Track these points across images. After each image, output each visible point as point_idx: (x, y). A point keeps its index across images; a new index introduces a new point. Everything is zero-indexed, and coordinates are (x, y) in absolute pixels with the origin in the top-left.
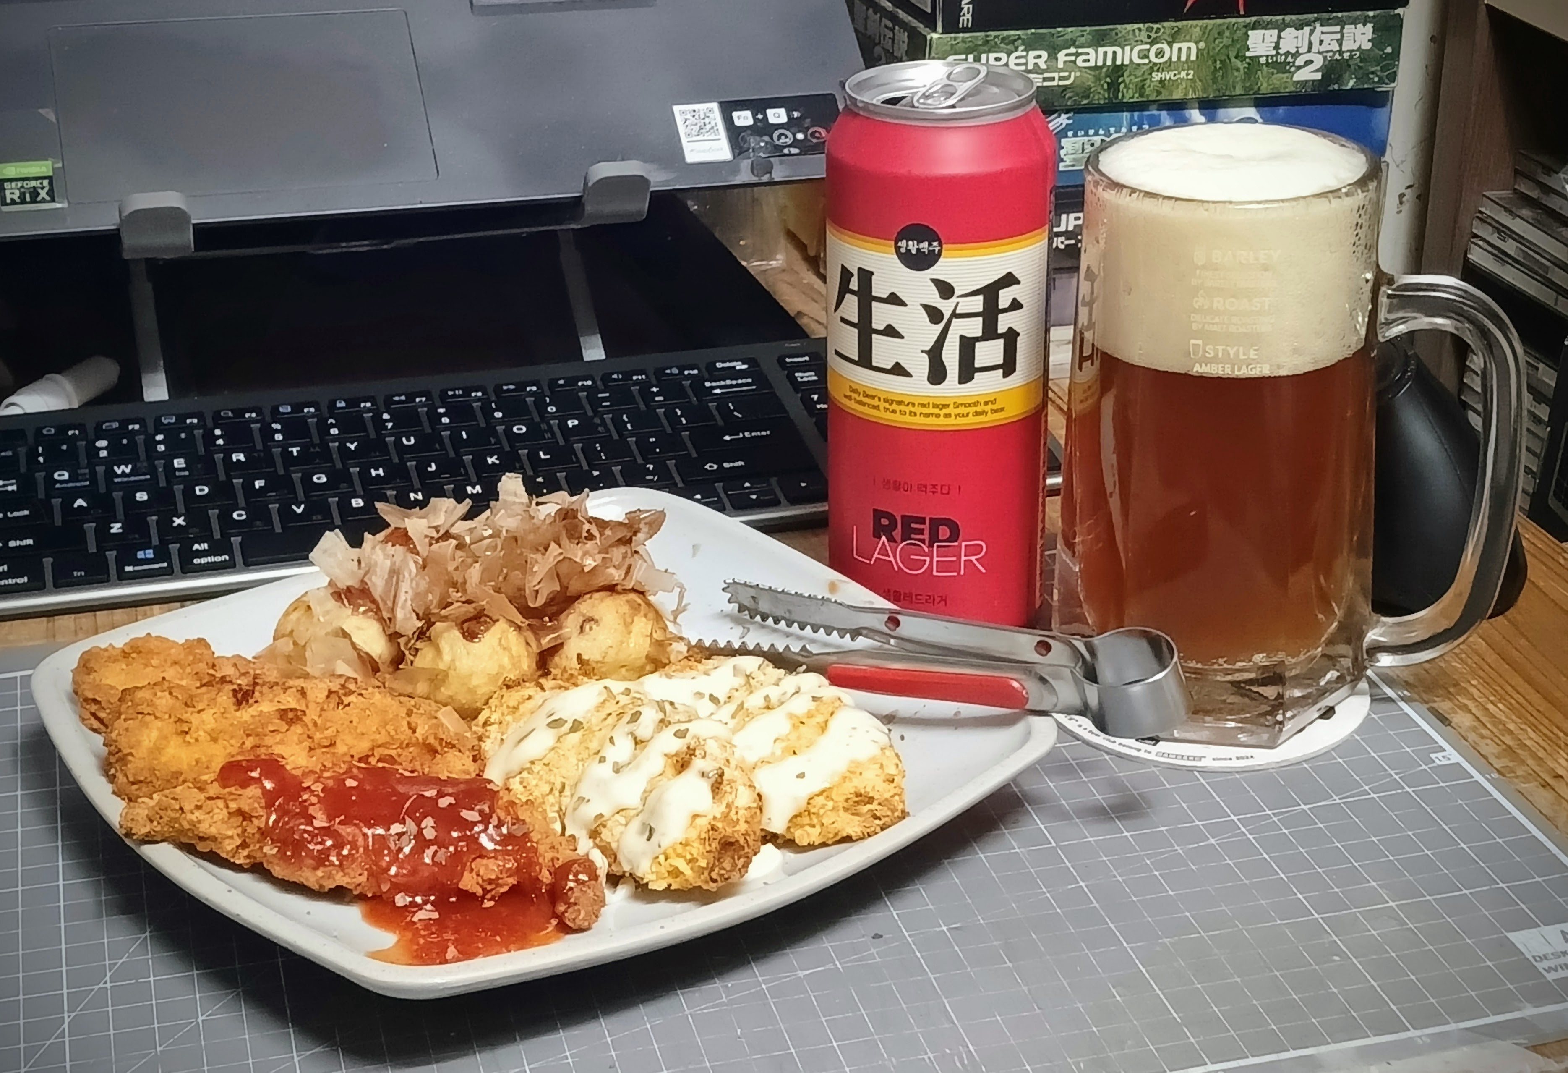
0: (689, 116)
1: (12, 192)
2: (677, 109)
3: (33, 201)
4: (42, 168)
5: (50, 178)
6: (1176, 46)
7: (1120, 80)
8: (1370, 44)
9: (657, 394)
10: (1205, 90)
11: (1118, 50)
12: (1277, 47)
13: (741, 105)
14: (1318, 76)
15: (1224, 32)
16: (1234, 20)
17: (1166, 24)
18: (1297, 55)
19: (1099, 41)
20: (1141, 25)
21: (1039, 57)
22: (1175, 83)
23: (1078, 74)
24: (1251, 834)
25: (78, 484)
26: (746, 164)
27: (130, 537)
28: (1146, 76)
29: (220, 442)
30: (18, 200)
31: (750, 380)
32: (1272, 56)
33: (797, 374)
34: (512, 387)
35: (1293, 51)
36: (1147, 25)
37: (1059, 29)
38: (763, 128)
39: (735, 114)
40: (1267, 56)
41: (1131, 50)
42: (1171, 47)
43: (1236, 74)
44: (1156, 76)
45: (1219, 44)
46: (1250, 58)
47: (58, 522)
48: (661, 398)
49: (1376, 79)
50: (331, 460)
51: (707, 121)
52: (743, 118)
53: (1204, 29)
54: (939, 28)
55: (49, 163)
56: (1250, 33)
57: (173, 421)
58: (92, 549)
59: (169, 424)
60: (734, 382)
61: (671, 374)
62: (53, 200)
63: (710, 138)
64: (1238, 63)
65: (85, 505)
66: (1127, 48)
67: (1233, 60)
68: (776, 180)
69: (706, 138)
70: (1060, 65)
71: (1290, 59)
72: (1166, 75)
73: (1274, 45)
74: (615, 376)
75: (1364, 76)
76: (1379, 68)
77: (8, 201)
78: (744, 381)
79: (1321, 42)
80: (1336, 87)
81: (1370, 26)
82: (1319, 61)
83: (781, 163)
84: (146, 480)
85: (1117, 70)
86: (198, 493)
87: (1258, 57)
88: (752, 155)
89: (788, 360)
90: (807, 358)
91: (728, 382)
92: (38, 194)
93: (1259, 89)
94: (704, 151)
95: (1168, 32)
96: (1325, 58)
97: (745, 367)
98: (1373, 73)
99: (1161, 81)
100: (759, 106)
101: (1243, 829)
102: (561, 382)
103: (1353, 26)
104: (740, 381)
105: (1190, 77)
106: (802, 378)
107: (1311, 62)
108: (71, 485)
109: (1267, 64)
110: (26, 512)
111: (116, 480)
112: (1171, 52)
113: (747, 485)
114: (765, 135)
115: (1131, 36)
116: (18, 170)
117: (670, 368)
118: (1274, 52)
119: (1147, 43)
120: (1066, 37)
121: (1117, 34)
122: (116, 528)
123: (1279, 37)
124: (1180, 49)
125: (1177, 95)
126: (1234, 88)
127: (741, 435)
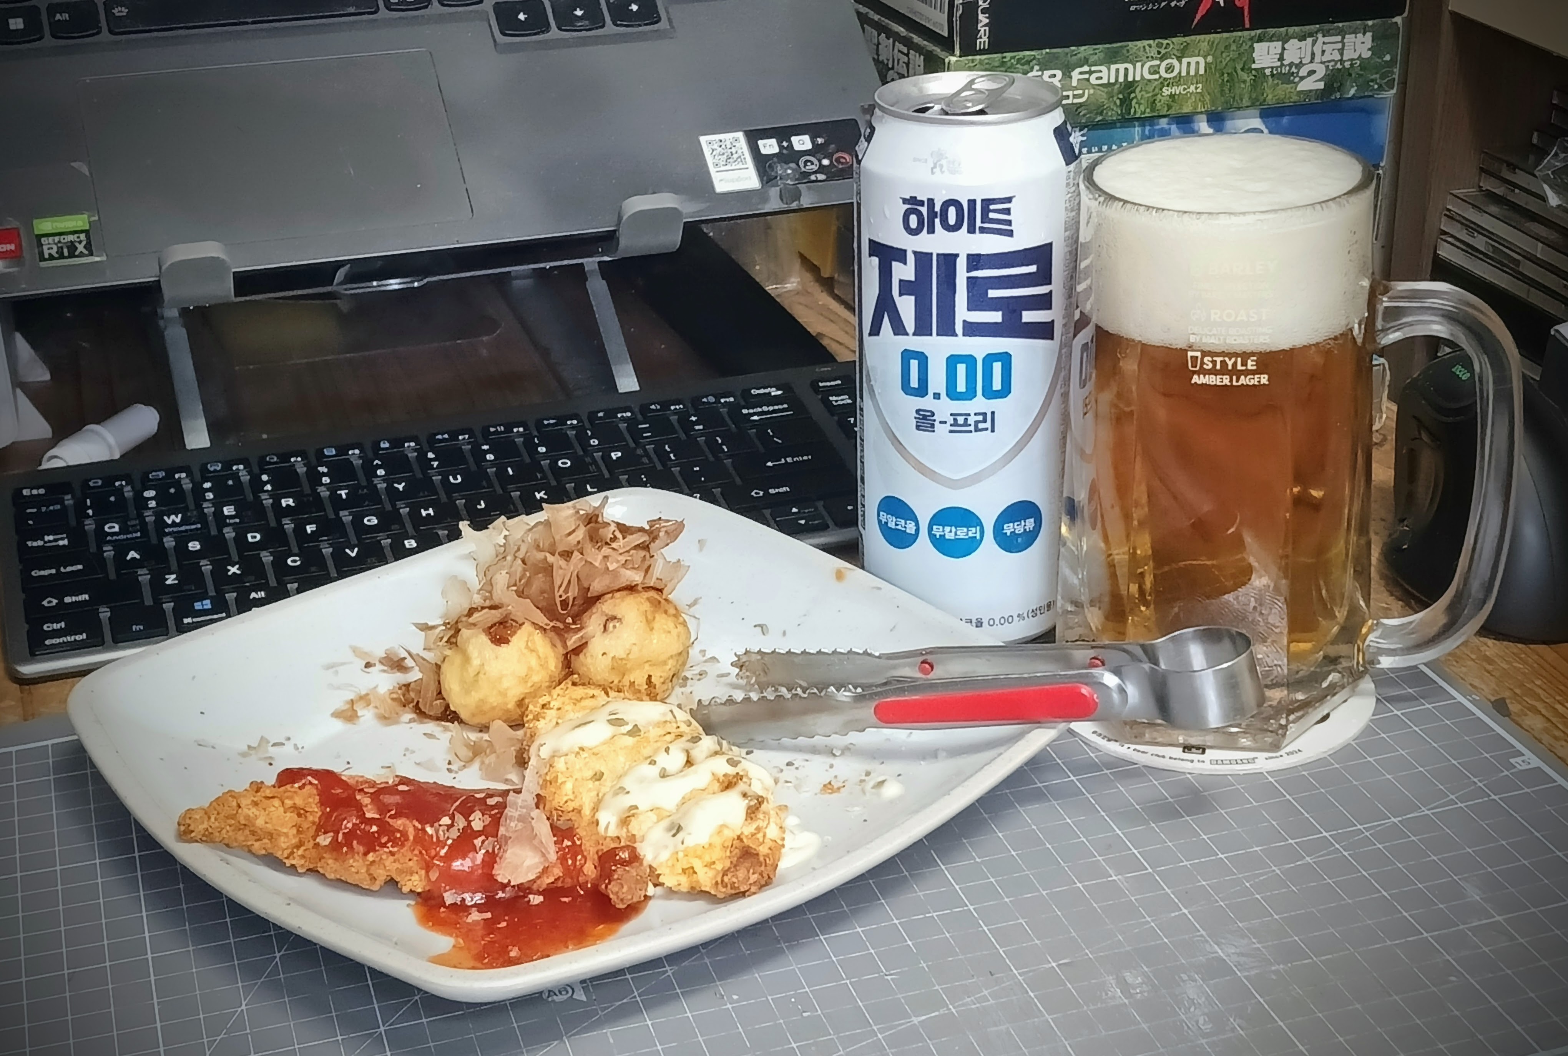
0: (715, 146)
1: (50, 247)
2: (703, 139)
3: (72, 255)
4: (79, 222)
5: (86, 232)
6: (1185, 61)
7: (1133, 95)
8: (1370, 53)
9: (697, 423)
10: (1213, 102)
11: (1130, 66)
12: (1281, 59)
13: (766, 134)
14: (1321, 85)
15: (1230, 45)
16: (1240, 33)
17: (1174, 40)
18: (1299, 65)
19: (1111, 58)
20: (1151, 42)
21: (1055, 76)
22: (1184, 98)
23: (1092, 91)
24: (1345, 850)
25: (129, 536)
26: (774, 192)
27: (186, 587)
28: (1157, 90)
29: (268, 487)
30: (56, 256)
31: (785, 406)
32: (1277, 67)
33: (831, 398)
34: (552, 421)
35: (1297, 61)
36: (1157, 41)
37: (1073, 48)
38: (789, 156)
39: (761, 143)
40: (1272, 68)
41: (1142, 66)
42: (1180, 63)
43: (1243, 86)
44: (1166, 91)
45: (1226, 58)
46: (1255, 69)
47: (112, 576)
48: (701, 427)
49: (1376, 87)
50: (380, 502)
51: (734, 150)
52: (769, 146)
53: (1211, 44)
54: (957, 52)
55: (85, 216)
56: (1255, 45)
57: (219, 468)
58: (149, 601)
59: (215, 471)
60: (771, 408)
61: (708, 403)
62: (91, 254)
63: (737, 167)
64: (1244, 76)
65: (138, 557)
66: (1139, 65)
67: (1239, 71)
68: (805, 206)
69: (733, 167)
70: (1074, 83)
71: (1294, 70)
72: (1177, 90)
73: (1278, 56)
74: (653, 407)
75: (1364, 85)
76: (1378, 76)
77: (47, 256)
78: (780, 407)
79: (1323, 52)
80: (1338, 95)
81: (1369, 35)
82: (1321, 71)
83: (809, 188)
84: (197, 529)
85: (1129, 86)
86: (250, 540)
87: (1264, 69)
88: (779, 182)
89: (821, 384)
90: (839, 382)
91: (765, 408)
92: (77, 248)
93: (1265, 100)
94: (732, 181)
95: (1177, 47)
96: (1327, 67)
97: (779, 392)
98: (1372, 81)
99: (1172, 96)
100: (783, 134)
101: (1337, 846)
102: (601, 414)
103: (1354, 35)
104: (776, 407)
105: (1199, 90)
106: (836, 401)
107: (1314, 72)
108: (122, 537)
109: (1272, 75)
110: (80, 567)
111: (167, 530)
112: (1180, 67)
113: (794, 510)
114: (792, 162)
115: (1141, 53)
116: (55, 224)
117: (706, 397)
118: (1279, 64)
119: (1156, 59)
120: (1079, 56)
121: (1128, 51)
122: (171, 579)
123: (1284, 49)
124: (1189, 63)
125: (1187, 109)
126: (1241, 100)
127: (783, 461)
